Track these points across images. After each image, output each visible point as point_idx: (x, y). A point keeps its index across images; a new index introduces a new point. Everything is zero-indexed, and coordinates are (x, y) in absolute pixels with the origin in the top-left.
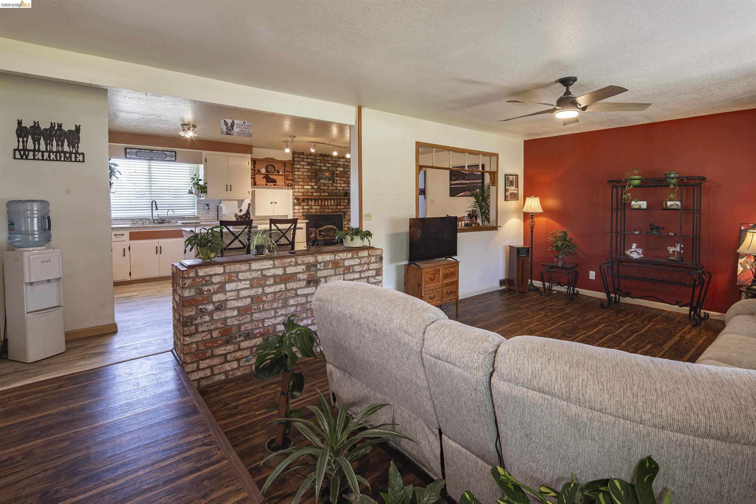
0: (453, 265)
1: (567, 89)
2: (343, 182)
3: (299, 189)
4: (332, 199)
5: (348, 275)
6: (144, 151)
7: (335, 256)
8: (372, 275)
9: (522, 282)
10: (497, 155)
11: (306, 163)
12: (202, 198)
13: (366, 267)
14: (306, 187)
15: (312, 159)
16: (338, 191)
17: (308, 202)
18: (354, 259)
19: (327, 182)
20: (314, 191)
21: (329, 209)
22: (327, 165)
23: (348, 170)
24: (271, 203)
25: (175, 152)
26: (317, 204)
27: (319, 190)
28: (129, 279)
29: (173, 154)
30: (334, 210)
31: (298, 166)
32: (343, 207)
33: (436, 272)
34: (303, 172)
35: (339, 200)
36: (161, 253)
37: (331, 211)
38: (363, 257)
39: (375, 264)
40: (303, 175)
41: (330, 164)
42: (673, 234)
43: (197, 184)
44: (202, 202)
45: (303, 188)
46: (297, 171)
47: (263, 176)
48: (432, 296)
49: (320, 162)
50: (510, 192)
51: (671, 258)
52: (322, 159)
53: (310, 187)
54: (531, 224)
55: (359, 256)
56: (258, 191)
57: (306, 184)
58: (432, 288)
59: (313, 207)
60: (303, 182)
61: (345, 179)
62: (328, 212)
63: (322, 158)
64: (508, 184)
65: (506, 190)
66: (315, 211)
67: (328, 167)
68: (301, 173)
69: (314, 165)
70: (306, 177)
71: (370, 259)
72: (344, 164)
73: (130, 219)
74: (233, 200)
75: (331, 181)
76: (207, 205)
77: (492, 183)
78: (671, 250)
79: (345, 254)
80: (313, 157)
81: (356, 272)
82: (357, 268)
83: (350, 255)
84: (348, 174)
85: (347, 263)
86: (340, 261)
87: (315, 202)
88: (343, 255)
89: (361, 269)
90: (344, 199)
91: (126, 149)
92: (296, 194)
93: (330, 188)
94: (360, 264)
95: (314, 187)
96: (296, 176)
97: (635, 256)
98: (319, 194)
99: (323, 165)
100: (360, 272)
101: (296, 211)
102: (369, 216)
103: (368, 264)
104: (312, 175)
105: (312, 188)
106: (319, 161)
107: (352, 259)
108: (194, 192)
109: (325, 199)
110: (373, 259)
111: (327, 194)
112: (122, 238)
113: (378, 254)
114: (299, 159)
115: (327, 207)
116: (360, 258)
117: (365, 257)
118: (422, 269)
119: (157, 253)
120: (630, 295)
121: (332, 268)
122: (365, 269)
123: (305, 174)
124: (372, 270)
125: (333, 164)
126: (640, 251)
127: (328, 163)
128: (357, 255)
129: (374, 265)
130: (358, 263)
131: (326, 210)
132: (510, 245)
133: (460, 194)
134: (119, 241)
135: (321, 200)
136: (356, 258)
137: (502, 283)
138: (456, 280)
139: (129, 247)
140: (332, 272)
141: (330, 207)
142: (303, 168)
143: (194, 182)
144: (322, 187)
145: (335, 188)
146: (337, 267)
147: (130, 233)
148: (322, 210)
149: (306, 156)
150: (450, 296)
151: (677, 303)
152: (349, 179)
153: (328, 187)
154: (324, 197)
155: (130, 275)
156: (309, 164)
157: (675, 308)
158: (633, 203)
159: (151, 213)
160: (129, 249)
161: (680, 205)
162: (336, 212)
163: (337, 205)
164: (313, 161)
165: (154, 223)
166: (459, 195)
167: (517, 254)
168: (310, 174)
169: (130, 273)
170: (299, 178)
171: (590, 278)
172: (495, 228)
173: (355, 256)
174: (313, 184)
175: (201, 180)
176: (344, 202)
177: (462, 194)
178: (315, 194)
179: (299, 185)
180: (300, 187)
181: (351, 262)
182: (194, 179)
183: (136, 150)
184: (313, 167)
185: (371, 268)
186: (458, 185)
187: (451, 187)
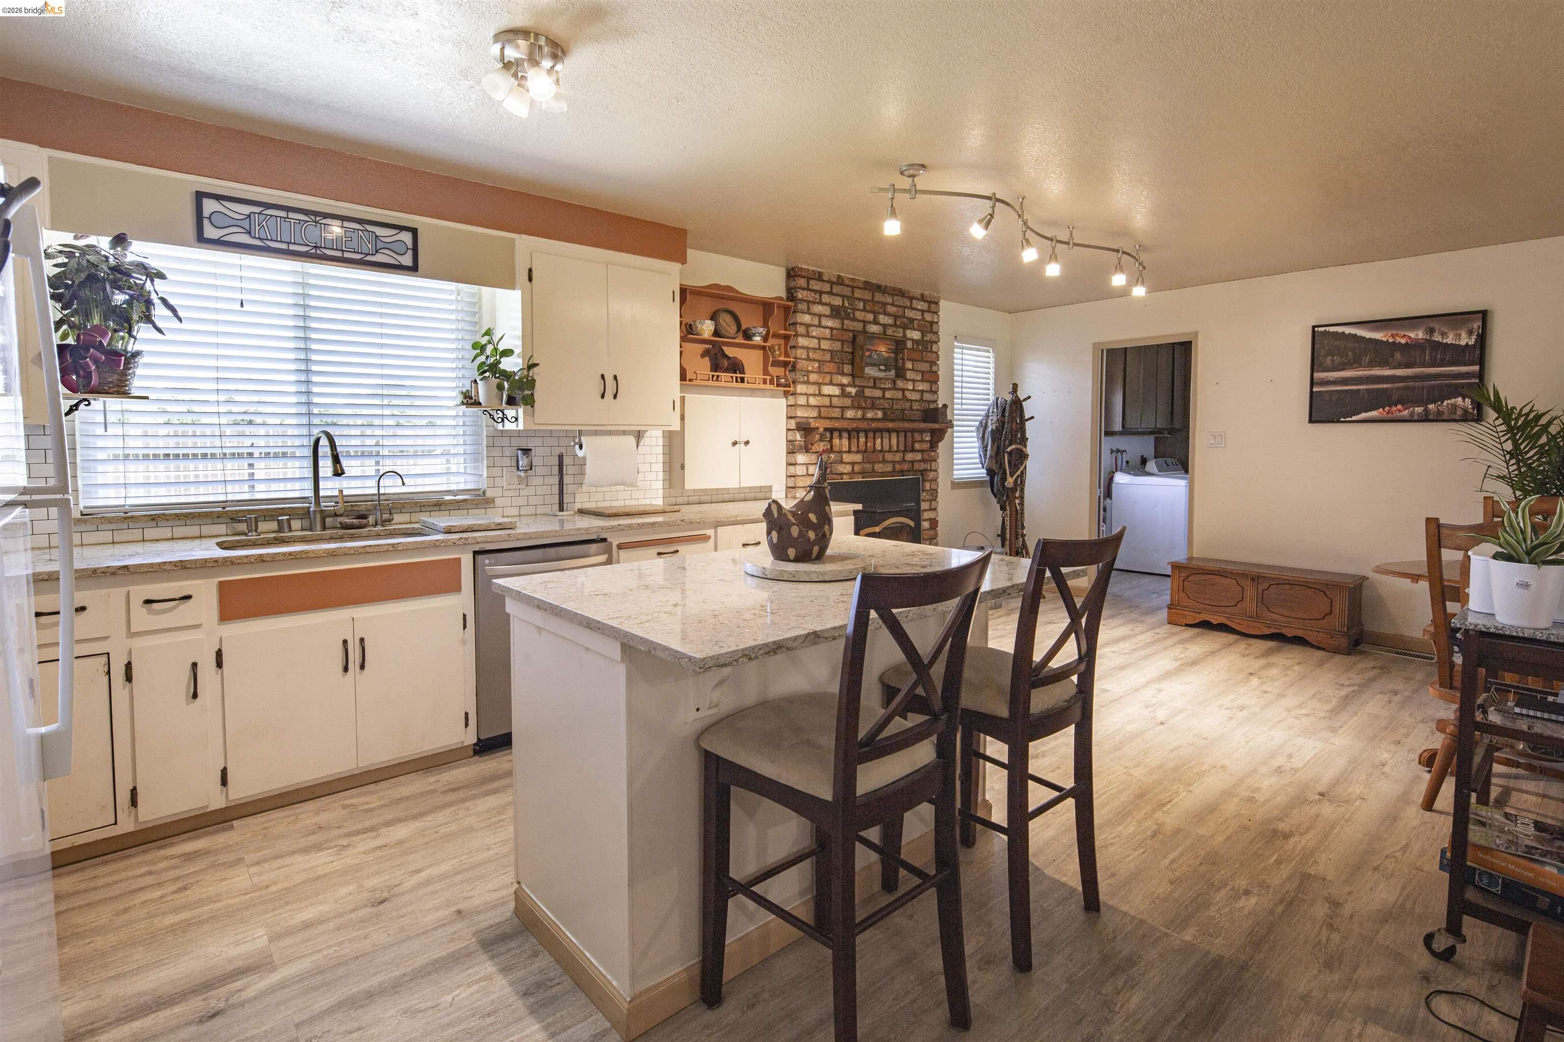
2: (919, 378)
3: (807, 395)
4: (894, 430)
6: (283, 214)
11: (826, 310)
12: (509, 426)
14: (827, 390)
15: (843, 296)
16: (908, 405)
17: (831, 438)
19: (882, 375)
20: (848, 402)
21: (884, 461)
22: (883, 319)
23: (934, 338)
24: (735, 443)
25: (414, 231)
26: (854, 449)
27: (860, 401)
28: (217, 801)
29: (407, 237)
30: (898, 467)
31: (807, 318)
32: (919, 456)
34: (819, 339)
35: (909, 435)
36: (362, 667)
37: (889, 468)
40: (819, 349)
41: (889, 315)
43: (494, 368)
44: (505, 441)
45: (820, 395)
46: (802, 336)
47: (702, 347)
49: (864, 310)
52: (870, 298)
53: (836, 391)
56: (695, 400)
57: (828, 378)
59: (847, 458)
60: (819, 371)
61: (925, 367)
62: (883, 474)
63: (867, 295)
66: (848, 468)
67: (885, 326)
68: (813, 343)
69: (847, 317)
70: (828, 357)
72: (923, 319)
73: (219, 516)
74: (624, 433)
75: (892, 373)
76: (526, 451)
80: (847, 291)
84: (931, 351)
87: (849, 439)
90: (922, 431)
91: (200, 196)
92: (800, 413)
93: (888, 394)
95: (849, 389)
96: (801, 353)
98: (859, 414)
99: (870, 317)
101: (800, 470)
104: (842, 351)
105: (844, 394)
106: (861, 305)
108: (482, 399)
109: (875, 431)
111: (880, 414)
112: (183, 614)
114: (810, 296)
115: (881, 455)
119: (346, 669)
123: (825, 345)
125: (896, 317)
127: (886, 314)
131: (879, 467)
134: (169, 630)
135: (866, 432)
139: (219, 654)
141: (889, 457)
142: (820, 326)
143: (482, 358)
144: (868, 392)
145: (899, 395)
147: (221, 585)
148: (868, 466)
149: (826, 287)
152: (934, 368)
153: (884, 390)
154: (874, 425)
155: (224, 782)
156: (836, 313)
159: (309, 485)
160: (219, 664)
162: (902, 472)
163: (905, 451)
164: (846, 304)
165: (324, 528)
168: (837, 346)
169: (224, 772)
170: (808, 359)
174: (845, 380)
175: (508, 353)
176: (922, 441)
178: (850, 414)
179: (807, 382)
180: (812, 389)
182: (483, 348)
183: (246, 209)
184: (846, 322)
186: (1351, 385)
187: (1314, 390)
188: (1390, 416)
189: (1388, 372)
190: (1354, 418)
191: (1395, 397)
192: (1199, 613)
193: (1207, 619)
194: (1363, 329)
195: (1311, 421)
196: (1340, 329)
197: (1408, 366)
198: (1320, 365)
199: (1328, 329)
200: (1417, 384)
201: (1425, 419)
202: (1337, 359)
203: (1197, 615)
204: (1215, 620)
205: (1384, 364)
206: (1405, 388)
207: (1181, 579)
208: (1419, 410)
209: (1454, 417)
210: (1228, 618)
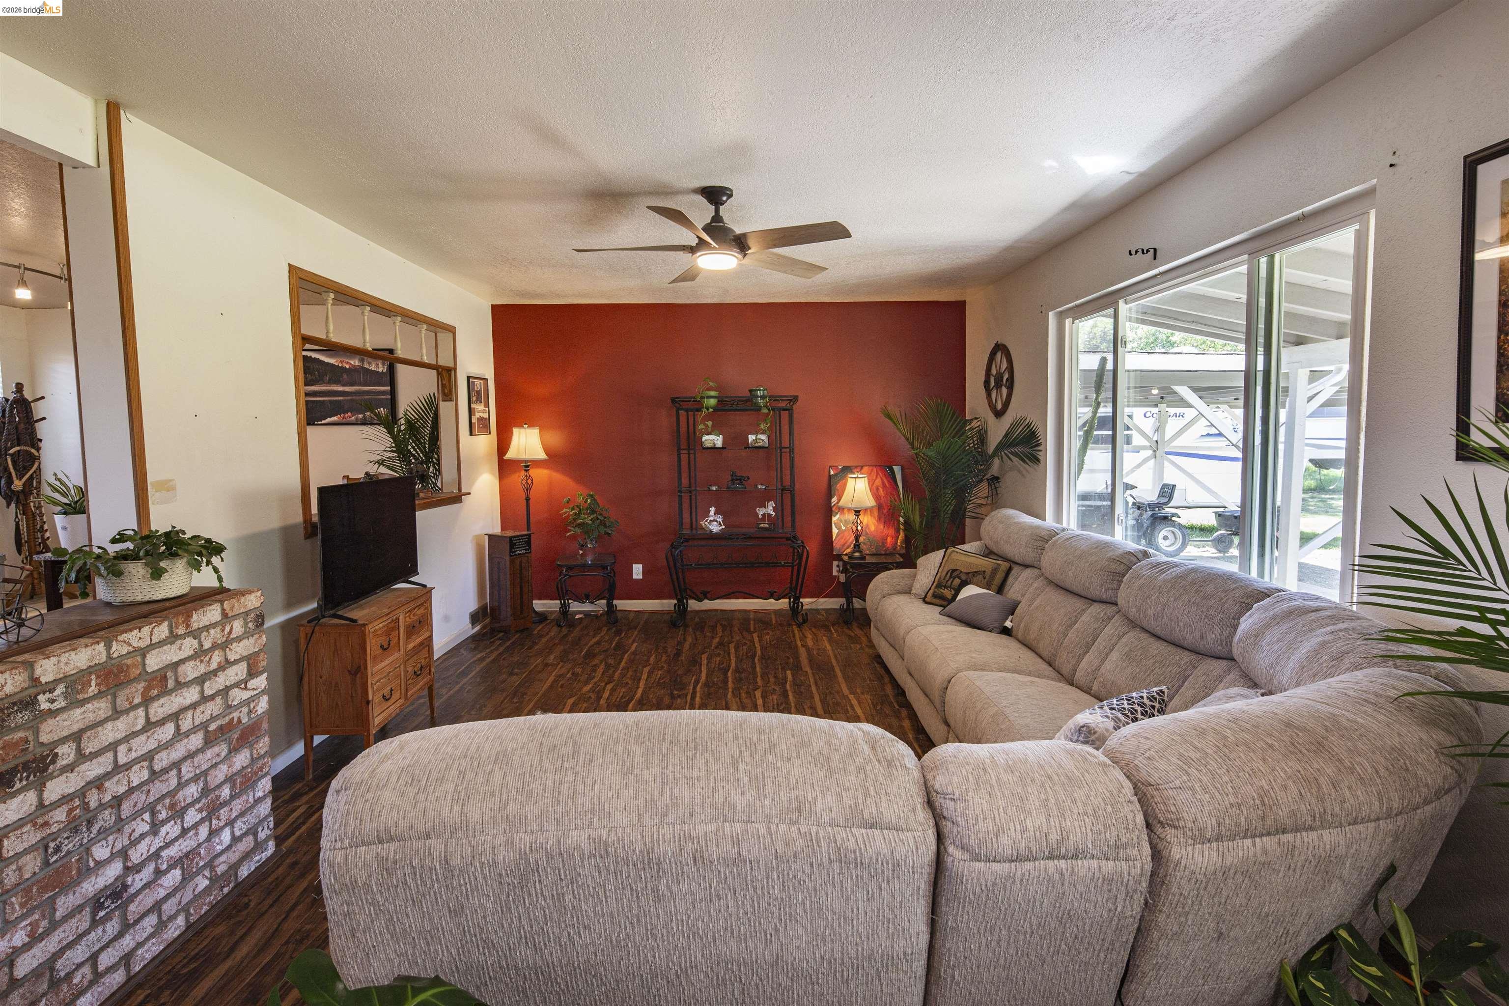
0: (422, 600)
1: (717, 211)
5: (162, 701)
7: (108, 647)
8: (237, 678)
9: (521, 608)
10: (452, 330)
13: (217, 658)
18: (179, 642)
33: (392, 625)
38: (207, 628)
39: (245, 642)
42: (764, 487)
48: (386, 692)
50: (478, 415)
51: (762, 525)
54: (524, 482)
55: (195, 626)
58: (387, 670)
64: (474, 399)
65: (471, 412)
71: (227, 629)
77: (444, 394)
78: (761, 512)
79: (146, 630)
81: (188, 684)
82: (190, 671)
83: (162, 631)
85: (154, 662)
86: (129, 662)
88: (137, 637)
89: (202, 669)
94: (199, 654)
97: (715, 528)
100: (201, 680)
102: (167, 486)
103: (224, 646)
107: (172, 643)
110: (238, 627)
113: (250, 606)
116: (195, 634)
117: (213, 625)
118: (364, 625)
120: (708, 595)
121: (99, 695)
122: (214, 665)
124: (236, 662)
126: (720, 519)
128: (188, 626)
129: (242, 644)
130: (192, 652)
132: (490, 532)
133: (329, 420)
136: (183, 637)
137: (475, 618)
138: (427, 634)
140: (102, 707)
146: (120, 685)
150: (420, 678)
151: (771, 595)
157: (771, 604)
158: (705, 438)
161: (767, 441)
166: (323, 422)
167: (511, 551)
171: (635, 577)
172: (456, 499)
173: (181, 631)
177: (334, 419)
181: (171, 654)
185: (232, 657)
186: (321, 396)
188: (344, 421)
189: (340, 388)
191: (347, 406)
197: (351, 385)
200: (357, 398)
201: (363, 423)
205: (338, 382)
206: (352, 400)
208: (360, 416)
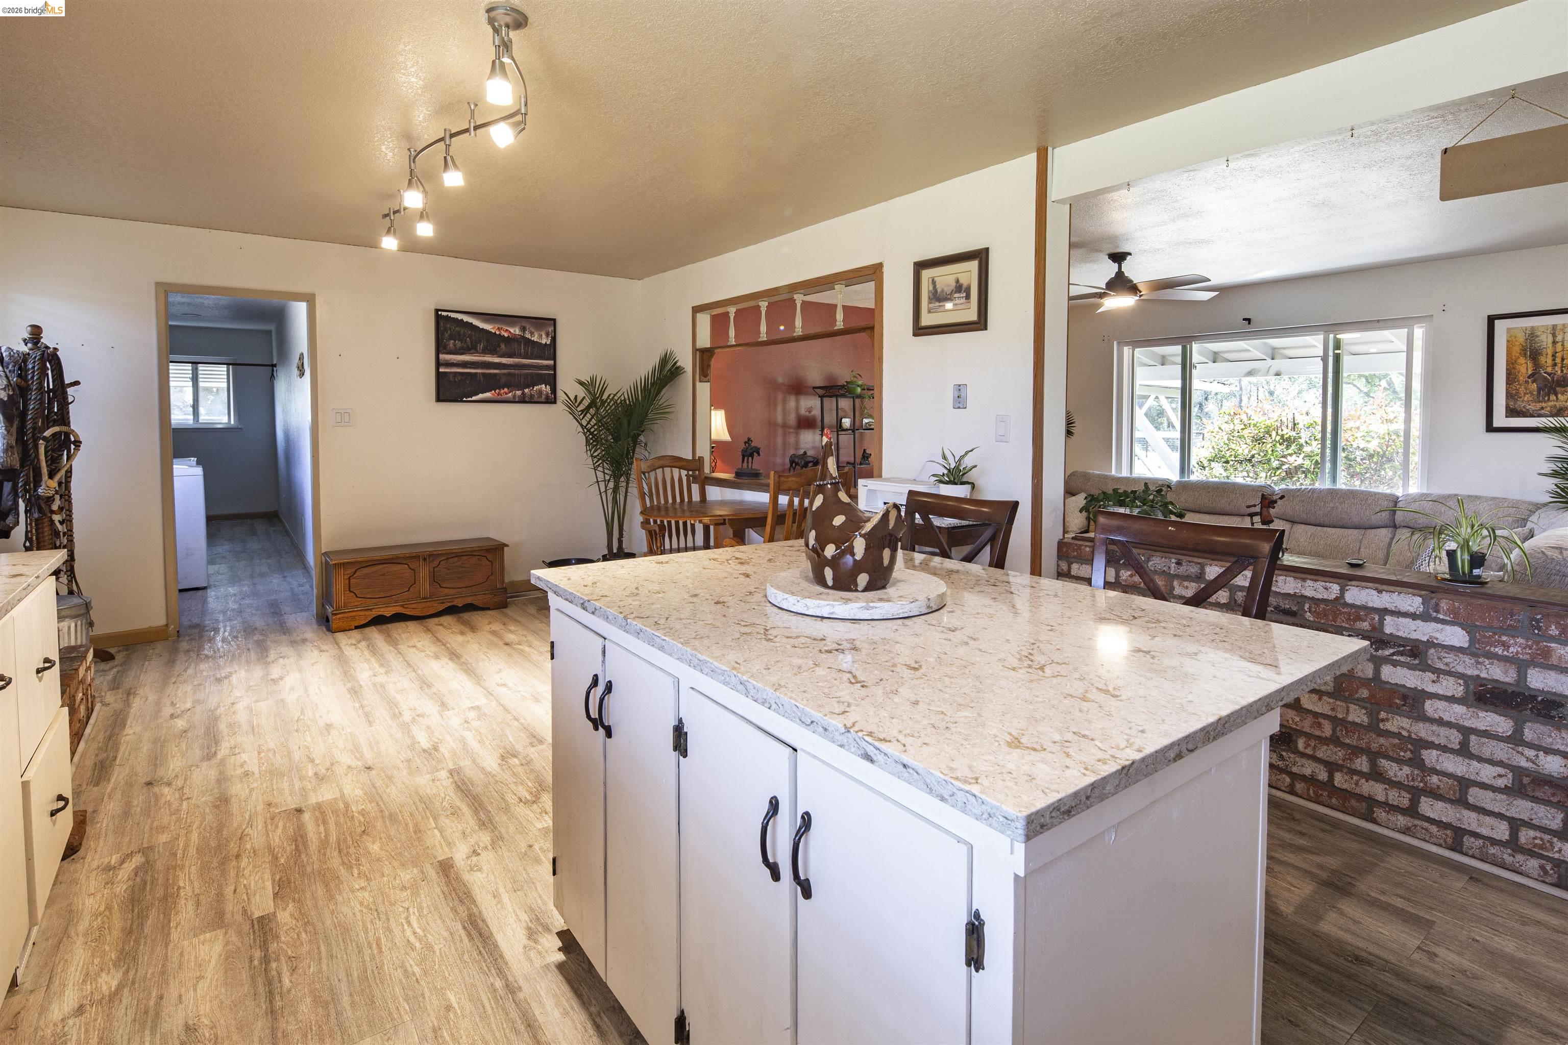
1: (1120, 268)
133: (481, 396)
177: (487, 395)
186: (470, 368)
187: (441, 370)
188: (499, 398)
189: (497, 360)
190: (474, 398)
191: (503, 380)
192: (371, 610)
193: (380, 613)
194: (478, 319)
195: (439, 399)
196: (460, 316)
197: (510, 356)
198: (445, 348)
199: (450, 314)
200: (516, 372)
201: (523, 401)
202: (459, 344)
203: (369, 613)
204: (388, 612)
205: (493, 352)
206: (509, 374)
207: (347, 577)
208: (519, 393)
209: (540, 400)
210: (402, 606)
